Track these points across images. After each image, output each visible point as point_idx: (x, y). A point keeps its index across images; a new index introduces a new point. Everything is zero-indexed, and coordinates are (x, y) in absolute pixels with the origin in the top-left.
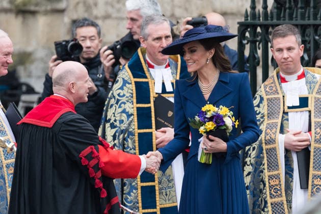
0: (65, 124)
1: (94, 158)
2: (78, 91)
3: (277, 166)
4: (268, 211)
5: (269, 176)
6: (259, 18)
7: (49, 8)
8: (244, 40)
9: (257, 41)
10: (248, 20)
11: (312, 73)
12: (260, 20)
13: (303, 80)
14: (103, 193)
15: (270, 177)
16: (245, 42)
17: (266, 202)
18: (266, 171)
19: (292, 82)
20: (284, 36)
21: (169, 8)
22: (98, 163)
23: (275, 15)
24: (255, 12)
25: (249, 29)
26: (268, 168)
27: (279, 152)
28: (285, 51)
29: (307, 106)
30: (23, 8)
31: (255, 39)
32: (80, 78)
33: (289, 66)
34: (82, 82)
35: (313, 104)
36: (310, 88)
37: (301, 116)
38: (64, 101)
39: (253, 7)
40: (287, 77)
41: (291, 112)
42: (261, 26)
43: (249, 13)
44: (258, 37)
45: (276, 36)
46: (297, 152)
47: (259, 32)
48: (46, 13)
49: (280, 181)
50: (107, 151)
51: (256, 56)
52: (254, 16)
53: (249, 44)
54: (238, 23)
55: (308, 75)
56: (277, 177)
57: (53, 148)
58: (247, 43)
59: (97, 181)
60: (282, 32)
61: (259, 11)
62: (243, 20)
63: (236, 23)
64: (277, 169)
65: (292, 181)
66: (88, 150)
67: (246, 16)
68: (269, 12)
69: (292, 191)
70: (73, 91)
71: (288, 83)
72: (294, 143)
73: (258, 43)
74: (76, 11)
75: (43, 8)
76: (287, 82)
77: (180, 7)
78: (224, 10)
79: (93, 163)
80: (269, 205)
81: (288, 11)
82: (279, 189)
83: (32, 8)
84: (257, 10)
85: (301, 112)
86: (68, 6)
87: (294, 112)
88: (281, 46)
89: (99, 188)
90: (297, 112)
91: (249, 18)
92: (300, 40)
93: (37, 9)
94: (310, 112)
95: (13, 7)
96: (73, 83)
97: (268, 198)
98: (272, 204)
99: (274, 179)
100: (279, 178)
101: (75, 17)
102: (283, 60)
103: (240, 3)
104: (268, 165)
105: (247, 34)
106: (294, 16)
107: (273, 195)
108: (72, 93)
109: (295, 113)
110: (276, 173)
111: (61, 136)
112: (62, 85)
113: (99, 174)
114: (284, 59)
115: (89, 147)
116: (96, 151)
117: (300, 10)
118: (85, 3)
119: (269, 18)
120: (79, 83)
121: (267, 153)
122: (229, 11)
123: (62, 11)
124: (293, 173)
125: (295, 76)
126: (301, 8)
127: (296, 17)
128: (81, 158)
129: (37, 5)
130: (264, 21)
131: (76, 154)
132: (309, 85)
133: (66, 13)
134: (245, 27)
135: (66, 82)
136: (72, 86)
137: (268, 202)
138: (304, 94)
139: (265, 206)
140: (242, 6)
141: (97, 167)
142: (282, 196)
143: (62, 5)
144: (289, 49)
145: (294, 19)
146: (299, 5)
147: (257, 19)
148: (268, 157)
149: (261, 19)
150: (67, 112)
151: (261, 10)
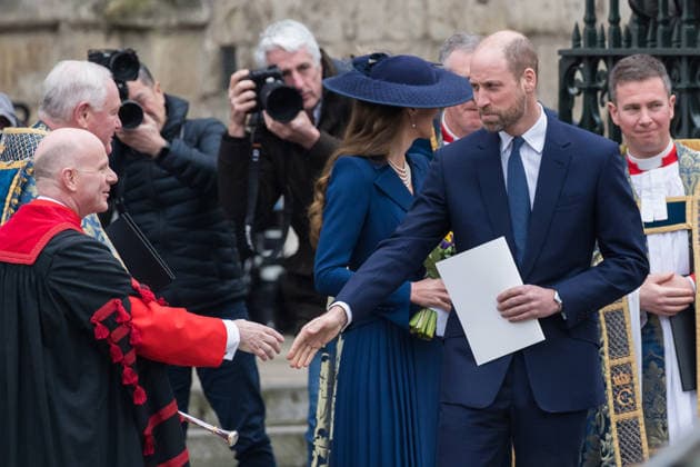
0: (60, 255)
1: (121, 324)
2: (82, 186)
3: (627, 346)
4: (612, 439)
5: (612, 368)
6: (603, 41)
7: (174, 21)
8: (572, 86)
9: (597, 89)
10: (579, 45)
11: (693, 152)
12: (603, 46)
13: (674, 166)
14: (139, 394)
15: (615, 370)
16: (573, 91)
17: (608, 422)
18: (606, 357)
19: (652, 171)
20: (642, 78)
21: (417, 21)
22: (129, 336)
23: (635, 36)
24: (595, 31)
25: (582, 65)
26: (610, 352)
27: (630, 318)
28: (645, 111)
29: (684, 221)
30: (122, 22)
31: (594, 86)
32: (85, 160)
33: (651, 140)
34: (93, 169)
35: (696, 216)
36: (690, 182)
37: (673, 242)
38: (59, 209)
39: (591, 20)
40: (641, 162)
41: (652, 233)
42: (605, 58)
43: (581, 32)
44: (600, 80)
45: (626, 80)
46: (670, 318)
47: (602, 71)
48: (168, 31)
49: (632, 378)
50: (149, 308)
51: (597, 119)
52: (592, 38)
53: (582, 96)
54: (560, 52)
55: (685, 156)
56: (627, 368)
57: (39, 305)
58: (579, 94)
59: (127, 370)
60: (636, 70)
61: (602, 27)
62: (569, 46)
63: (556, 53)
64: (627, 354)
65: (664, 374)
66: (107, 308)
67: (577, 38)
68: (623, 30)
69: (664, 395)
70: (72, 187)
71: (645, 173)
72: (661, 300)
73: (599, 94)
74: (229, 27)
75: (161, 22)
76: (641, 172)
77: (440, 20)
78: (531, 24)
79: (119, 333)
80: (613, 426)
81: (661, 27)
82: (630, 393)
83: (140, 21)
84: (598, 27)
85: (673, 232)
86: (212, 17)
87: (658, 233)
88: (636, 99)
89: (131, 385)
90: (664, 233)
91: (582, 42)
92: (669, 86)
93: (149, 22)
94: (690, 231)
95: (101, 20)
96: (70, 171)
97: (612, 411)
98: (618, 425)
99: (622, 374)
100: (631, 373)
101: (227, 39)
102: (639, 128)
103: (564, 12)
104: (609, 345)
105: (579, 76)
106: (674, 38)
107: (621, 406)
108: (69, 192)
109: (661, 236)
110: (624, 360)
111: (54, 281)
112: (49, 175)
113: (131, 357)
114: (643, 125)
115: (111, 303)
116: (124, 312)
117: (685, 27)
118: (246, 10)
119: (623, 43)
120: (85, 171)
121: (607, 322)
122: (540, 27)
123: (199, 28)
124: (663, 356)
125: (658, 159)
126: (689, 22)
127: (679, 40)
128: (95, 325)
129: (149, 14)
130: (612, 49)
131: (84, 317)
132: (685, 176)
133: (209, 32)
134: (573, 61)
135: (55, 170)
136: (68, 178)
137: (612, 420)
138: (677, 195)
139: (607, 430)
140: (568, 17)
141: (127, 343)
142: (635, 409)
143: (201, 15)
144: (653, 105)
145: (674, 45)
146: (685, 16)
147: (599, 44)
148: (608, 329)
149: (607, 43)
150: (62, 232)
151: (607, 26)
